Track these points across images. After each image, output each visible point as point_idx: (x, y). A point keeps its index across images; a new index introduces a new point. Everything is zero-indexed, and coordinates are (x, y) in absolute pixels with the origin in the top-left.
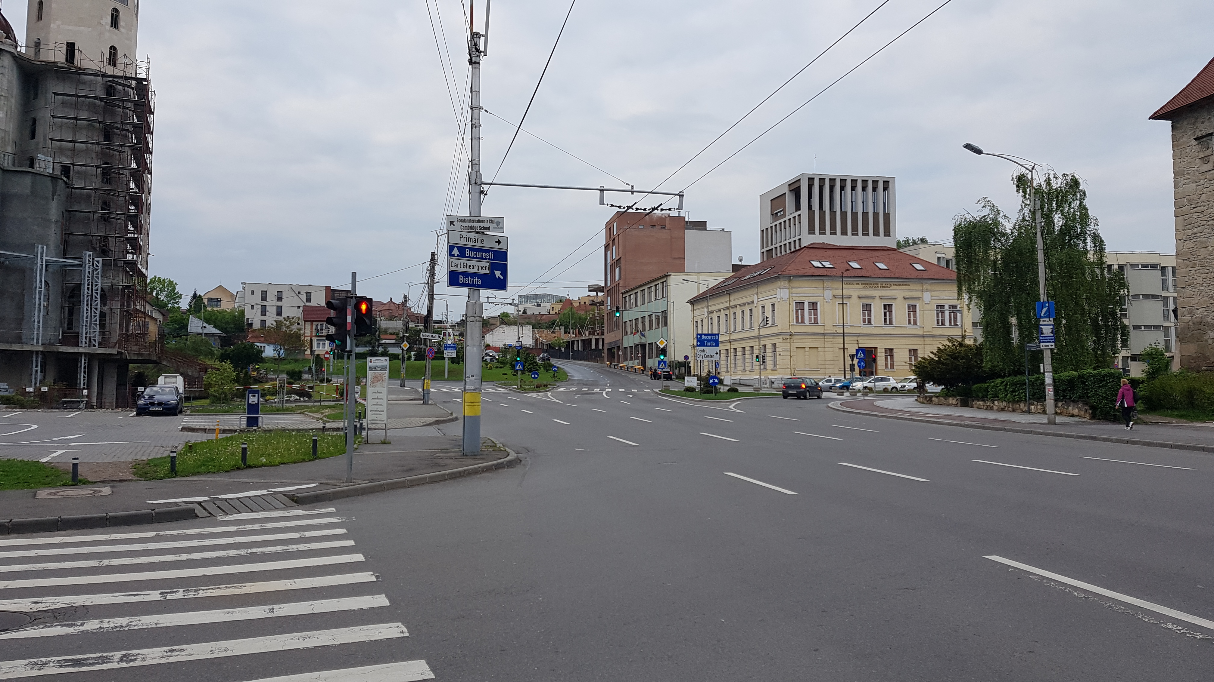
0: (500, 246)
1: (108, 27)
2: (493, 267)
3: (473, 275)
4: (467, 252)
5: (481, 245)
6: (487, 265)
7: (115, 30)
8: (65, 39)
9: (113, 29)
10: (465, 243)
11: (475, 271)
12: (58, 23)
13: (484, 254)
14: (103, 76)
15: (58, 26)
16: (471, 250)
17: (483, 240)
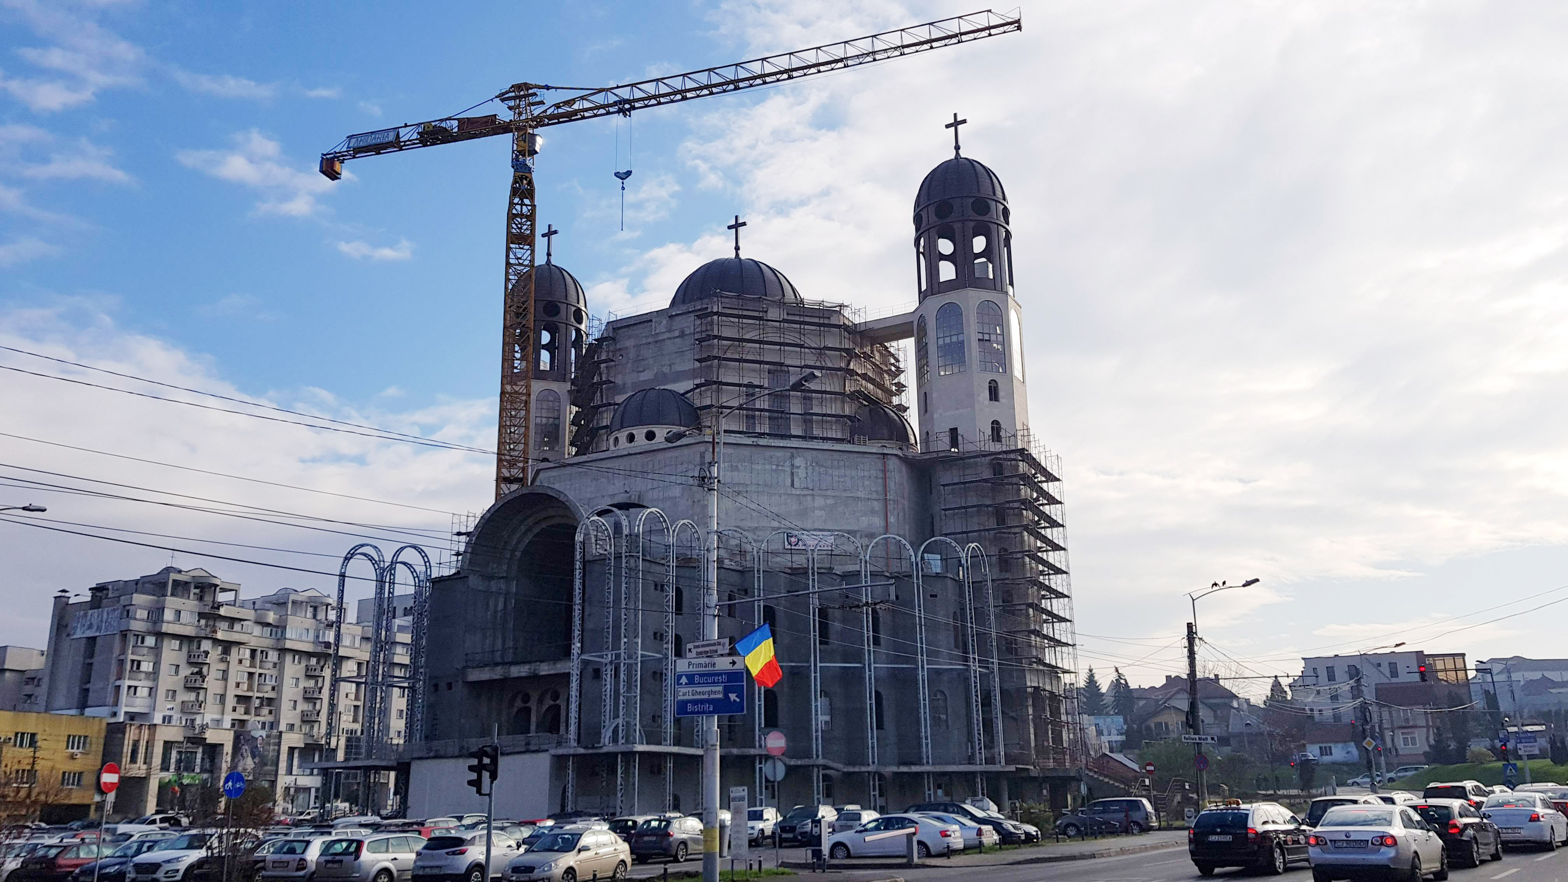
0: (736, 667)
1: (987, 402)
2: (727, 691)
3: (702, 701)
4: (697, 678)
5: (712, 669)
6: (720, 688)
7: (997, 403)
8: (946, 427)
9: (994, 402)
10: (695, 669)
11: (706, 697)
12: (940, 411)
13: (716, 678)
14: (984, 456)
15: (941, 415)
16: (701, 675)
17: (714, 664)
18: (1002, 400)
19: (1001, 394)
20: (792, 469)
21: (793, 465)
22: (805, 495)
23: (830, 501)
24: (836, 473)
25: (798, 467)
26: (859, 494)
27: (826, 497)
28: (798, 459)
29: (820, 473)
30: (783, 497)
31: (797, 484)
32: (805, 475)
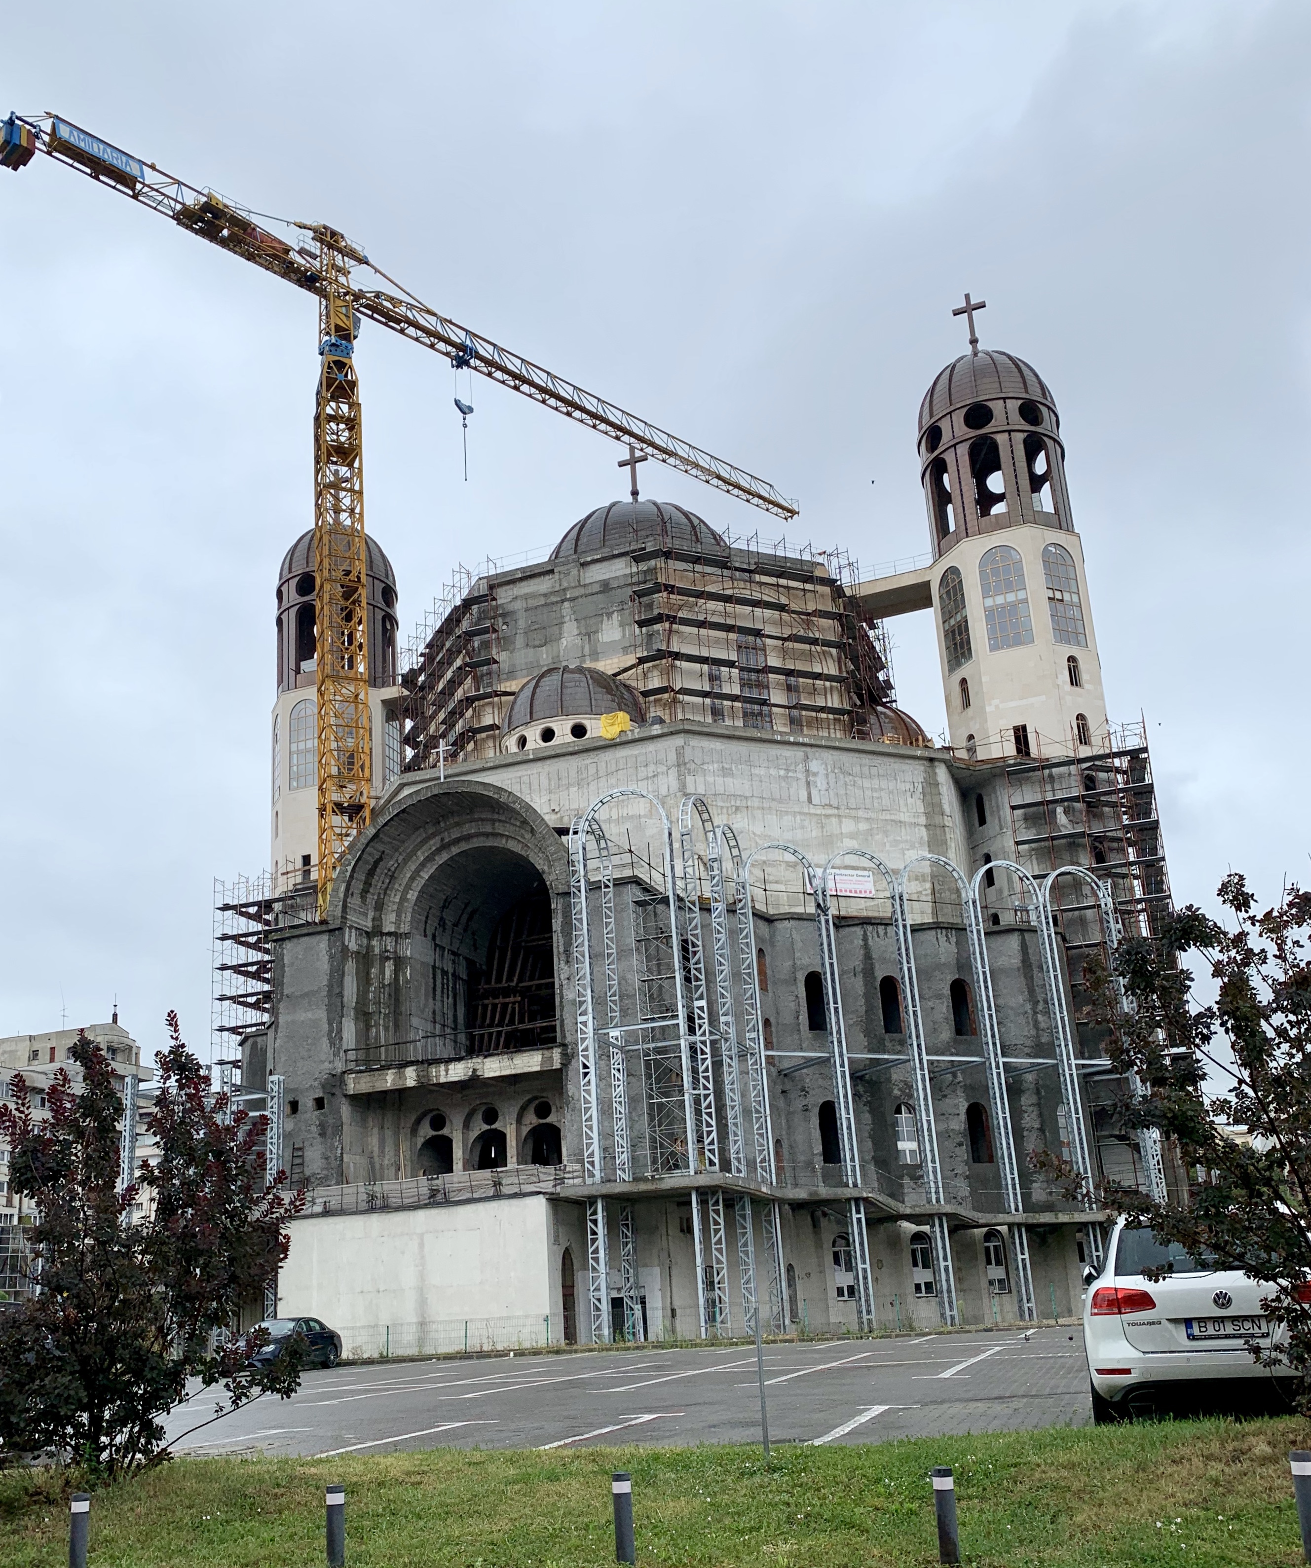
1: (1068, 686)
7: (1078, 689)
8: (1010, 723)
9: (1075, 688)
12: (996, 702)
15: (997, 707)
18: (1087, 686)
19: (1085, 676)
20: (807, 776)
21: (807, 771)
22: (827, 816)
23: (863, 826)
24: (867, 784)
25: (815, 774)
26: (902, 817)
27: (856, 818)
28: (814, 762)
29: (846, 784)
30: (798, 818)
31: (816, 800)
32: (825, 786)
